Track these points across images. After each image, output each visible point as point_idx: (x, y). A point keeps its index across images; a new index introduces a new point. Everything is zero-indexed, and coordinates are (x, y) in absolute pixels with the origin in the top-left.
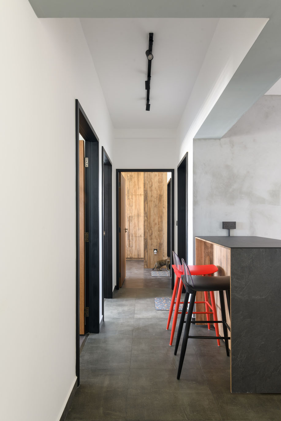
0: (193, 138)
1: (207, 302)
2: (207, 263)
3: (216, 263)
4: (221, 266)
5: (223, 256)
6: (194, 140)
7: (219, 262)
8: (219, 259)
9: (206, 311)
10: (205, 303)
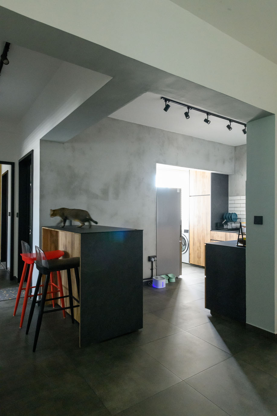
0: (40, 138)
1: (53, 284)
2: (53, 249)
3: (61, 248)
4: (66, 251)
5: (69, 242)
6: (41, 141)
7: (64, 247)
8: (64, 245)
9: (52, 291)
10: (51, 284)
